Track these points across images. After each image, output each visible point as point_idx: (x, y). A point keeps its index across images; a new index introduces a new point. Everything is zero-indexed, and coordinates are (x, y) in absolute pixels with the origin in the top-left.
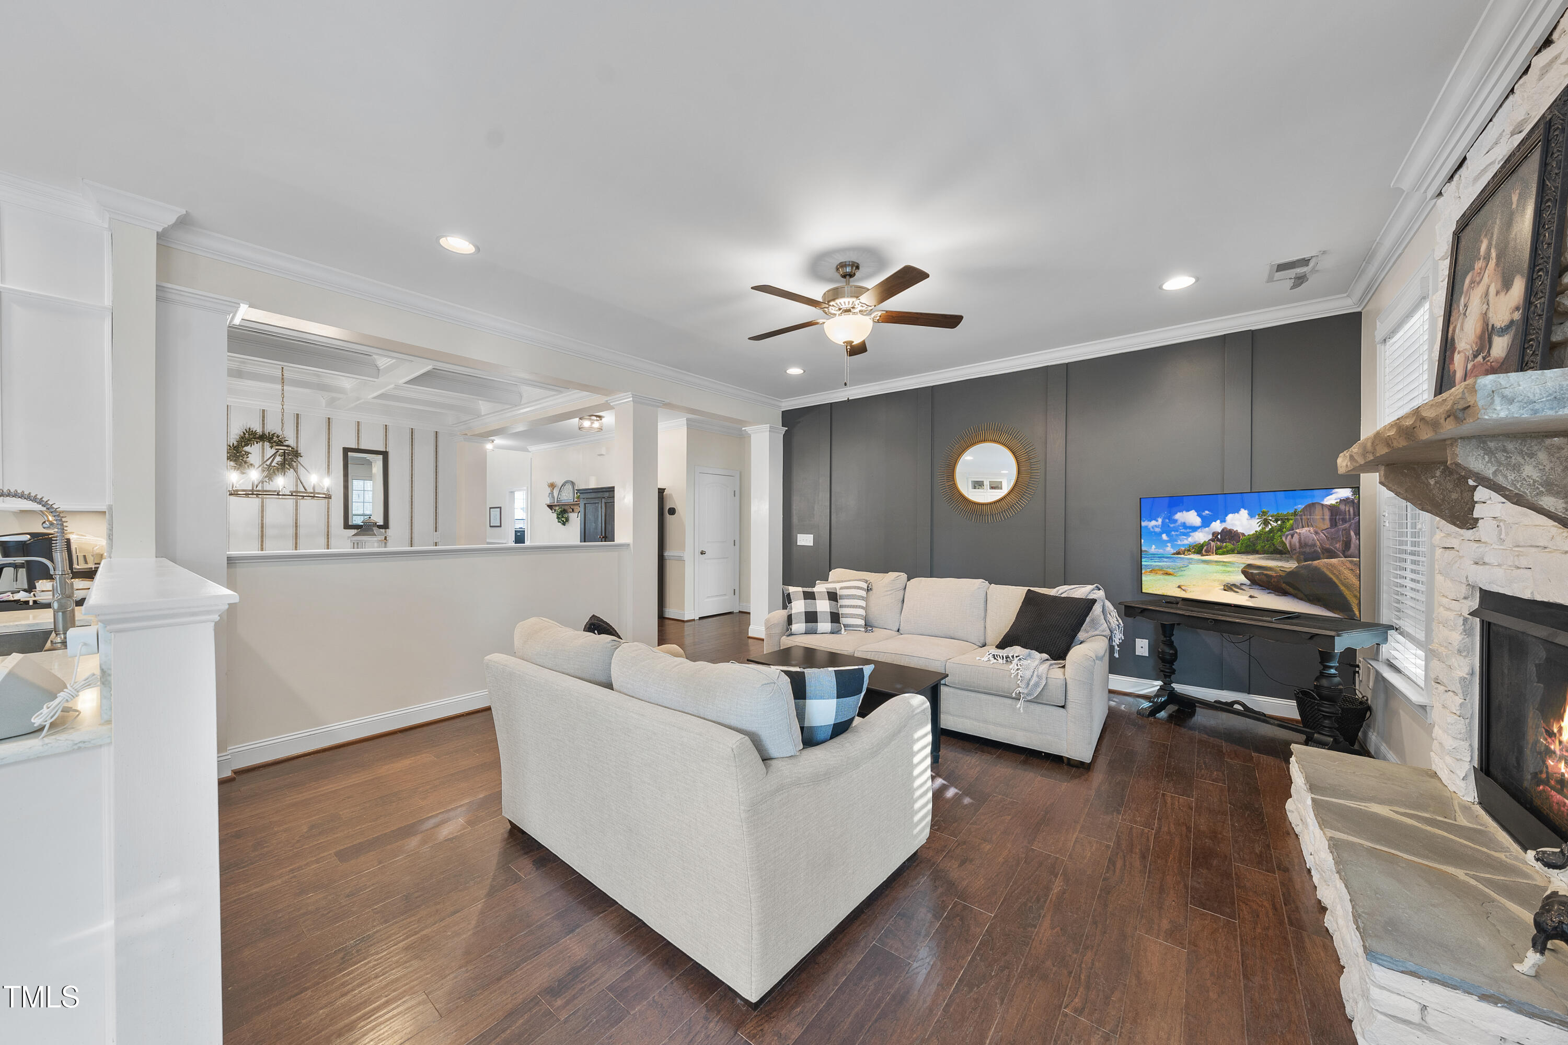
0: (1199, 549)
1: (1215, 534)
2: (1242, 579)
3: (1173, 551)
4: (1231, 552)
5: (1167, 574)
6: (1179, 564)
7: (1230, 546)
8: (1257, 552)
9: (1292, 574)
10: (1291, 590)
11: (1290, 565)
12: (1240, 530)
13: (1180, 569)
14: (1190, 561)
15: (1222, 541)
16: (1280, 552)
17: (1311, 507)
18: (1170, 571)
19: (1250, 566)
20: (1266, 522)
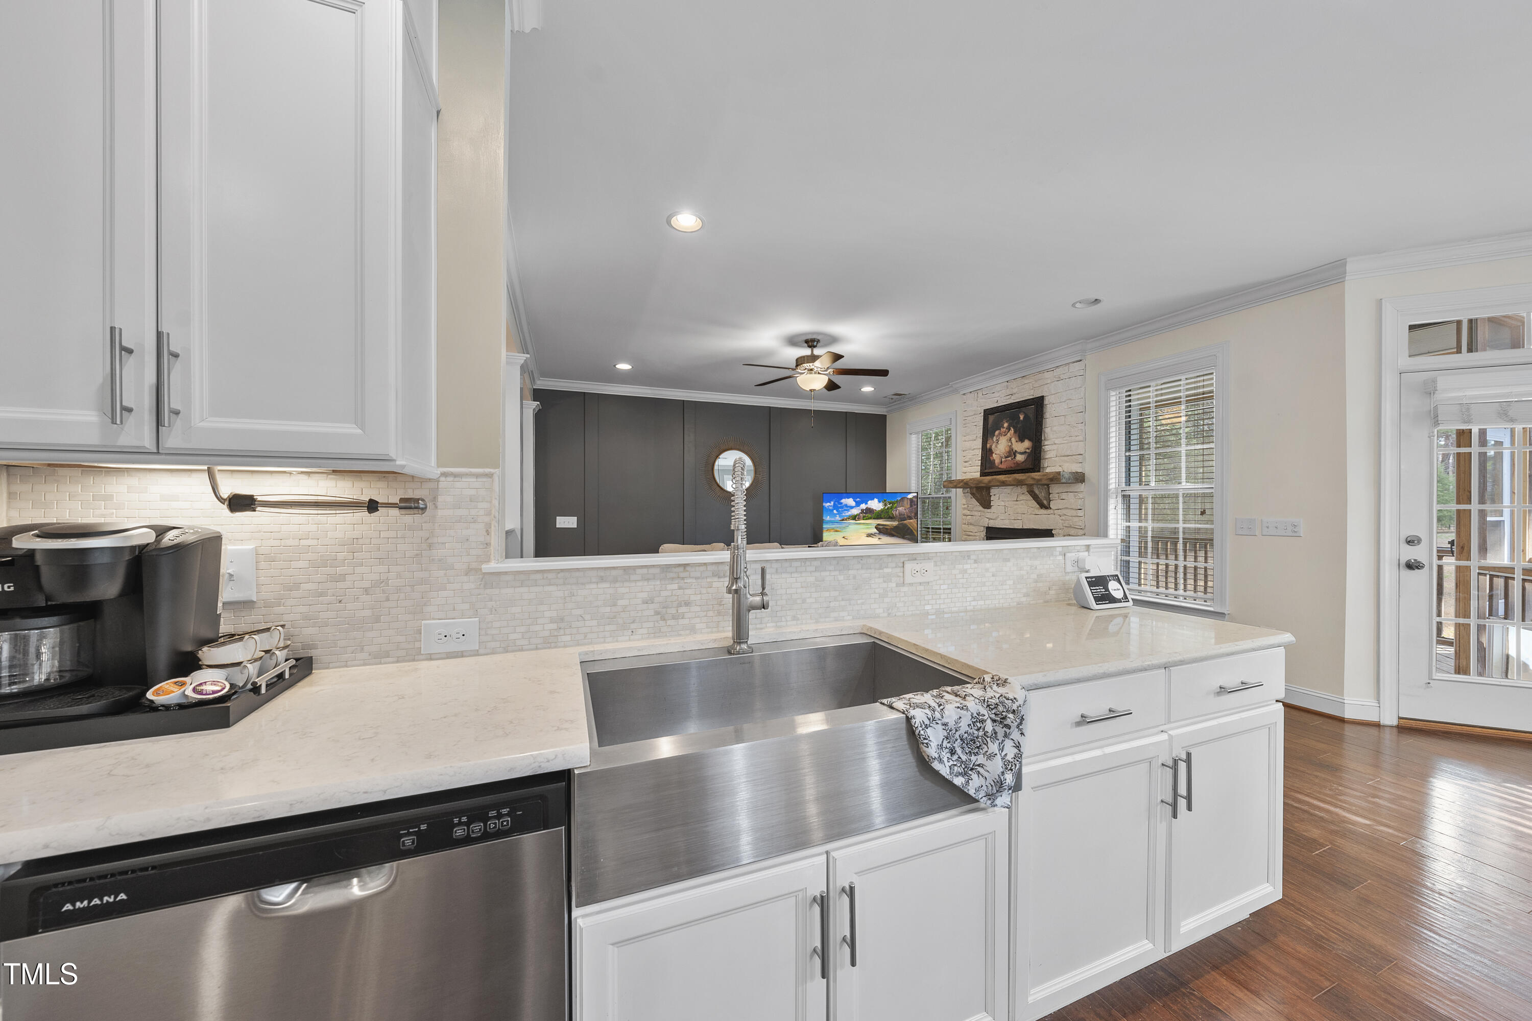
0: (854, 518)
1: (862, 510)
2: (875, 531)
3: (840, 519)
4: (870, 518)
5: (836, 531)
6: (844, 525)
7: (870, 516)
8: (882, 518)
9: (896, 527)
10: (895, 534)
11: (895, 523)
12: (874, 508)
13: (844, 528)
14: (850, 524)
15: (866, 513)
16: (891, 518)
17: (903, 499)
18: (838, 529)
19: (878, 525)
20: (885, 505)
